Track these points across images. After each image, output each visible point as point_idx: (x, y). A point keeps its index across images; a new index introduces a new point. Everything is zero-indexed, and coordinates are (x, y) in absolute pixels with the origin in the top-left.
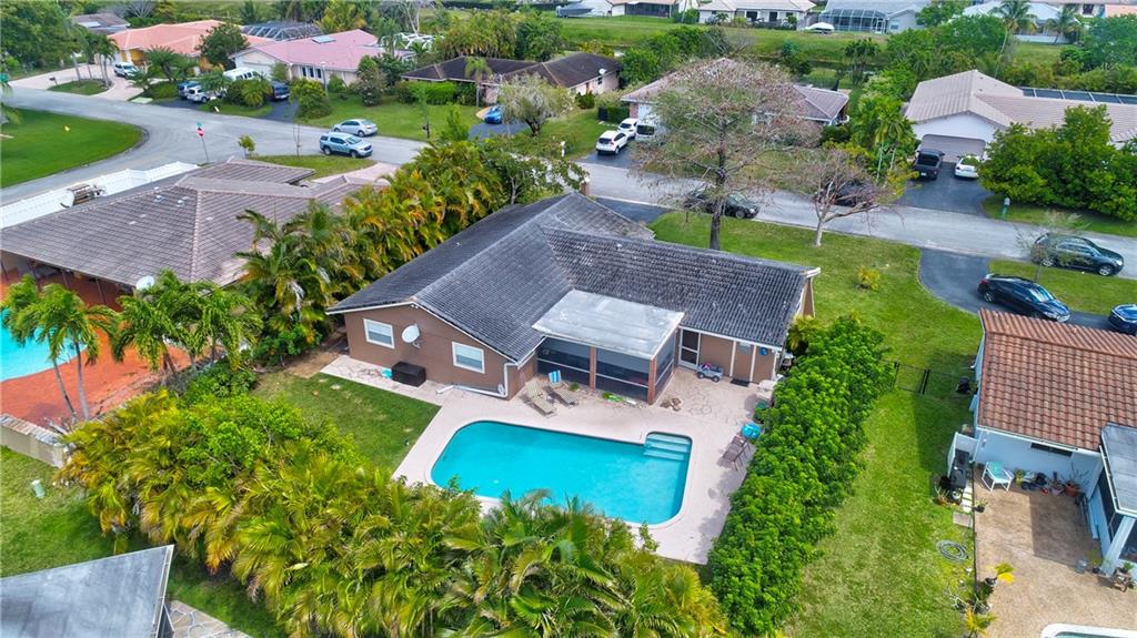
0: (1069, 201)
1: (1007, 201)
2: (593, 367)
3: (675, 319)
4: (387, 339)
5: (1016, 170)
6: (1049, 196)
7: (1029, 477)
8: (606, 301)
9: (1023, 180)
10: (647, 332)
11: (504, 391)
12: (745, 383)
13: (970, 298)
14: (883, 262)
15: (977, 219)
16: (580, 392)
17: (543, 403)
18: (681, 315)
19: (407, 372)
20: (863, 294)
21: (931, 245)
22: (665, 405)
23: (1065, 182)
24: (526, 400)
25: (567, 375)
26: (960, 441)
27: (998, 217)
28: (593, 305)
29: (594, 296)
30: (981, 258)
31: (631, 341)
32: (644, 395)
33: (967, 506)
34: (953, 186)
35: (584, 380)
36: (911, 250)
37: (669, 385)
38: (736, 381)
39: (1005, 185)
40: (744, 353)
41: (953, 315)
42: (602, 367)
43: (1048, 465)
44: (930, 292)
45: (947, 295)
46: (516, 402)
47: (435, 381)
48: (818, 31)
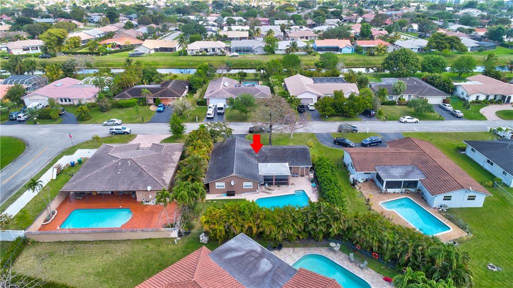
0: (339, 114)
1: (327, 116)
2: (274, 180)
3: (287, 165)
4: (224, 186)
5: (327, 108)
6: (335, 114)
7: (365, 180)
8: (269, 164)
9: (329, 110)
10: (284, 169)
11: (258, 191)
12: (303, 176)
13: (333, 144)
14: (309, 139)
15: (321, 122)
16: (273, 186)
17: (268, 191)
18: (288, 163)
19: (230, 193)
21: (316, 132)
22: (292, 185)
23: (337, 109)
24: (264, 192)
25: (269, 184)
27: (325, 121)
30: (329, 133)
31: (283, 172)
32: (288, 184)
34: (310, 113)
35: (272, 184)
36: (313, 134)
38: (301, 176)
39: (326, 112)
40: (302, 169)
41: (332, 149)
42: (276, 180)
43: (367, 176)
44: (324, 145)
45: (329, 145)
46: (261, 193)
47: (238, 194)
48: (234, 56)
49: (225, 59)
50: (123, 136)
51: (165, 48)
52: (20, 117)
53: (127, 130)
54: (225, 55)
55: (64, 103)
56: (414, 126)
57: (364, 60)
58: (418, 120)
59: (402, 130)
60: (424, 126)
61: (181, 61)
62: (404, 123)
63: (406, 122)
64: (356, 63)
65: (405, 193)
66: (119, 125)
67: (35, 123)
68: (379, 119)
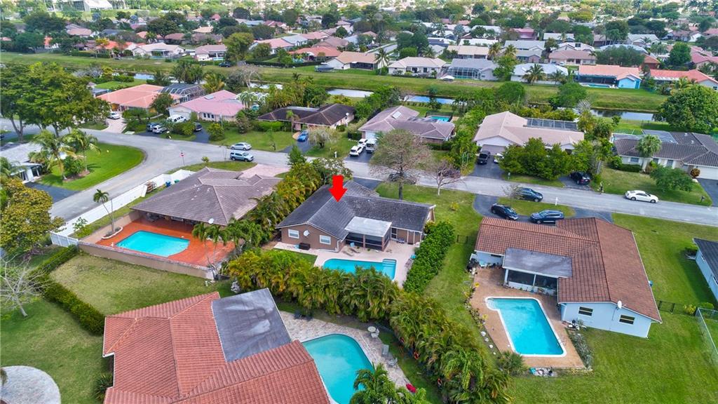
0: (531, 173)
1: (509, 174)
2: (364, 241)
3: (389, 224)
4: (297, 236)
6: (524, 171)
7: (491, 264)
10: (380, 229)
11: (337, 250)
12: (412, 244)
13: (489, 212)
14: (461, 200)
15: (498, 181)
16: (361, 248)
17: (350, 252)
18: (391, 223)
19: (304, 246)
20: (453, 212)
21: (480, 192)
22: (387, 251)
24: (344, 252)
25: (356, 244)
26: (473, 256)
27: (506, 180)
28: (363, 221)
29: (362, 218)
30: (496, 197)
31: (376, 232)
32: (380, 249)
33: (473, 273)
35: (362, 245)
36: (472, 195)
37: (388, 246)
38: (409, 244)
39: (508, 168)
40: (411, 234)
42: (367, 241)
43: (495, 260)
44: (476, 211)
45: (481, 211)
46: (341, 253)
47: (314, 248)
48: (446, 80)
49: (432, 83)
50: (241, 163)
51: (364, 64)
52: (156, 129)
53: (249, 157)
54: (435, 78)
55: (207, 119)
56: (643, 207)
57: (647, 101)
58: (656, 198)
59: (617, 209)
60: (663, 209)
61: (374, 81)
62: (631, 199)
63: (634, 199)
64: (631, 104)
65: (536, 293)
66: (246, 150)
67: (167, 137)
68: (593, 189)
